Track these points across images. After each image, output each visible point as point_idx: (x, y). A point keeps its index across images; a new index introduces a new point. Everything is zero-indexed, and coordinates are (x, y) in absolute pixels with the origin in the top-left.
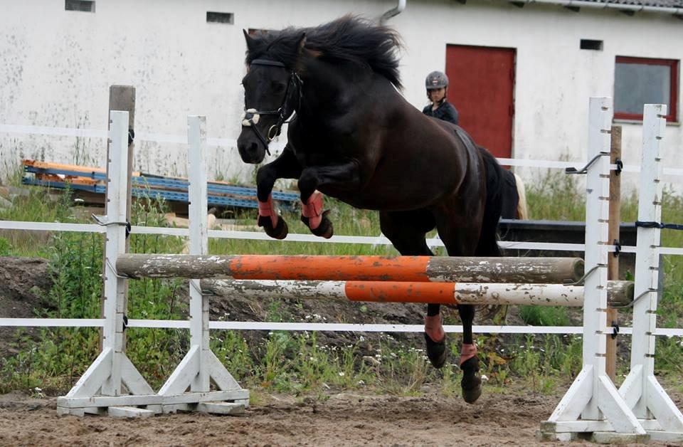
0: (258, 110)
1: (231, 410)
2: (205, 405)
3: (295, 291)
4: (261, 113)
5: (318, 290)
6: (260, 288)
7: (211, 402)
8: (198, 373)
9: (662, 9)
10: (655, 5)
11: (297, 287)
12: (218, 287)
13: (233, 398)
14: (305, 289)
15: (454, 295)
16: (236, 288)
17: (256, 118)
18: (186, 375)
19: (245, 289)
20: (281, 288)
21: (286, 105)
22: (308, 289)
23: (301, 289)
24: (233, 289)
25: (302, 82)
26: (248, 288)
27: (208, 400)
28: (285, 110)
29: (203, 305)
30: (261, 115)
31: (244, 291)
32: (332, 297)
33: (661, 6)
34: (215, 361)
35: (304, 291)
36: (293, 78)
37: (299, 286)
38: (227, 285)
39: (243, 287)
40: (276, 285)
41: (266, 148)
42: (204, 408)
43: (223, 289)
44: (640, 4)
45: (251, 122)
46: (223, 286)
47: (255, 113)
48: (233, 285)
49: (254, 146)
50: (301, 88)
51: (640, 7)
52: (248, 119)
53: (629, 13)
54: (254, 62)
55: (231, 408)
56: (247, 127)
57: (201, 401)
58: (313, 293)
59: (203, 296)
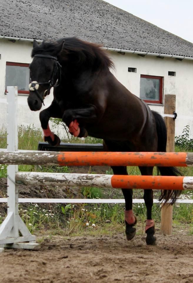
0: (38, 82)
1: (35, 248)
2: (18, 244)
3: (78, 183)
4: (40, 83)
5: (93, 182)
6: (55, 181)
7: (20, 242)
8: (13, 227)
9: (28, 39)
10: (25, 38)
11: (79, 180)
12: (27, 180)
13: (28, 240)
14: (85, 181)
15: (182, 185)
16: (39, 181)
17: (37, 86)
18: (7, 228)
19: (45, 181)
20: (68, 181)
21: (53, 79)
22: (87, 182)
23: (82, 182)
24: (37, 181)
25: (61, 66)
26: (47, 181)
27: (18, 242)
28: (52, 82)
29: (16, 190)
30: (40, 85)
31: (44, 182)
32: (102, 186)
33: (28, 38)
34: (20, 220)
35: (84, 182)
36: (56, 64)
37: (81, 180)
38: (33, 179)
39: (44, 180)
40: (65, 179)
41: (43, 102)
42: (17, 246)
43: (31, 181)
44: (18, 37)
45: (34, 88)
46: (30, 180)
47: (36, 84)
48: (37, 179)
49: (37, 102)
50: (61, 69)
51: (19, 38)
52: (33, 87)
53: (13, 41)
54: (35, 55)
55: (35, 246)
56: (32, 91)
57: (15, 242)
58: (89, 184)
59: (16, 185)
